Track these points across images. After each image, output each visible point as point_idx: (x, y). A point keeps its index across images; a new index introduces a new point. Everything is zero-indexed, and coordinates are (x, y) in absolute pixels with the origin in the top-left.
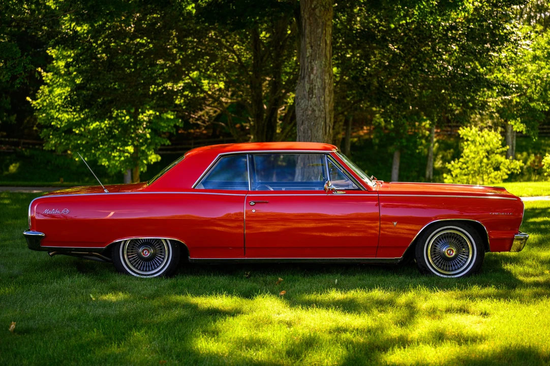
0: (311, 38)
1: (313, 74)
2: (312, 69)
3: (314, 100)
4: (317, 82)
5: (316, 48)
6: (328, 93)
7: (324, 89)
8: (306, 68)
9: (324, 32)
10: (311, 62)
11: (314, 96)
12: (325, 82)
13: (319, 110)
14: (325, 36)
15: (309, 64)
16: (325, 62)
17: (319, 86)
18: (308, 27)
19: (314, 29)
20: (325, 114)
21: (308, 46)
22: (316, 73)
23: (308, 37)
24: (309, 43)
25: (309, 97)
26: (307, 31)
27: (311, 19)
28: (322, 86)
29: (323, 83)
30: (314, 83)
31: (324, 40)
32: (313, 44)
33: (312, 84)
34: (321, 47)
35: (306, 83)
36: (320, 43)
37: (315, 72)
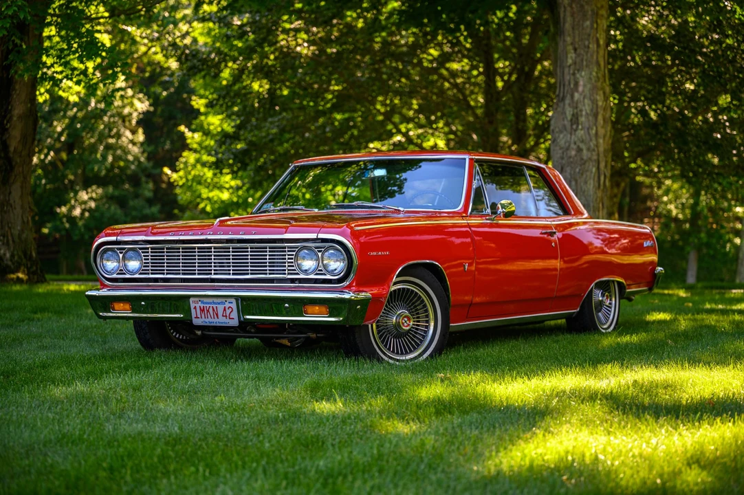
0: (574, 37)
1: (577, 91)
2: (576, 84)
3: (580, 133)
4: (584, 105)
5: (582, 52)
6: (602, 122)
7: (596, 116)
8: (567, 83)
9: (595, 26)
10: (574, 74)
11: (580, 127)
12: (597, 105)
13: (588, 149)
14: (597, 32)
15: (572, 77)
16: (597, 73)
17: (588, 112)
18: (569, 19)
19: (579, 21)
20: (598, 155)
21: (570, 48)
22: (583, 91)
23: (569, 35)
24: (572, 44)
25: (572, 128)
26: (568, 26)
27: (574, 6)
28: (592, 110)
29: (595, 106)
30: (580, 106)
31: (595, 39)
32: (577, 46)
33: (577, 108)
34: (590, 50)
35: (567, 106)
36: (589, 43)
37: (581, 89)
